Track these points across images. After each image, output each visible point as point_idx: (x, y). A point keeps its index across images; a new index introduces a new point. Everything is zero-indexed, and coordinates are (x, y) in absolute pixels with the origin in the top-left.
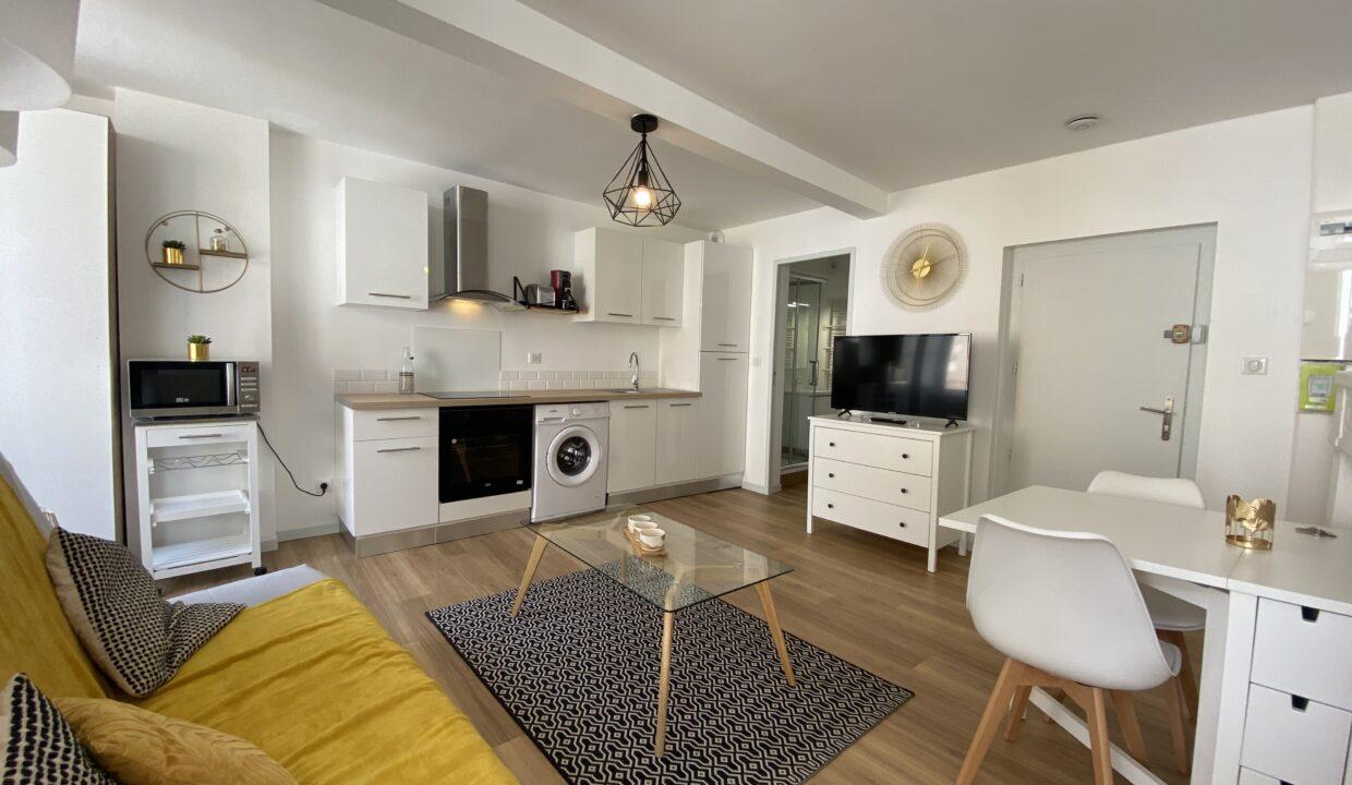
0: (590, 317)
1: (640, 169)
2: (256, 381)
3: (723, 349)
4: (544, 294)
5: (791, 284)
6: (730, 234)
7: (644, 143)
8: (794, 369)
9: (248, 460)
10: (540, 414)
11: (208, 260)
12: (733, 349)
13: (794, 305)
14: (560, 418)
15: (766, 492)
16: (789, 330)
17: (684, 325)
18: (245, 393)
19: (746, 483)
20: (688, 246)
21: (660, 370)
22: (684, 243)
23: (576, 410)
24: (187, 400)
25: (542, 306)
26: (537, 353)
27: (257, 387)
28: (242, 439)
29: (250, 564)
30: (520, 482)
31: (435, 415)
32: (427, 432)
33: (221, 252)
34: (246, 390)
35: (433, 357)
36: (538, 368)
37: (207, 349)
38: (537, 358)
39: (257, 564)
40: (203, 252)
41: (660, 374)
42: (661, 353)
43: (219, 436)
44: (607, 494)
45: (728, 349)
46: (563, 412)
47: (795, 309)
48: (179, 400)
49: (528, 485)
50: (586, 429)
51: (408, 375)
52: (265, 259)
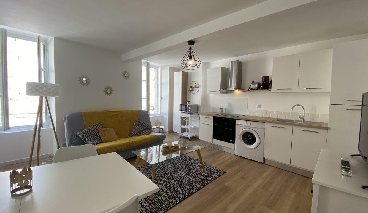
1: (190, 55)
3: (351, 103)
7: (191, 48)
10: (237, 122)
11: (195, 89)
14: (243, 125)
23: (248, 123)
26: (260, 104)
30: (231, 141)
31: (212, 118)
32: (211, 121)
33: (195, 87)
34: (189, 109)
35: (230, 105)
36: (260, 109)
37: (189, 103)
38: (260, 106)
39: (190, 138)
44: (264, 158)
45: (355, 103)
46: (244, 123)
49: (234, 142)
50: (253, 131)
51: (222, 109)
52: (201, 87)
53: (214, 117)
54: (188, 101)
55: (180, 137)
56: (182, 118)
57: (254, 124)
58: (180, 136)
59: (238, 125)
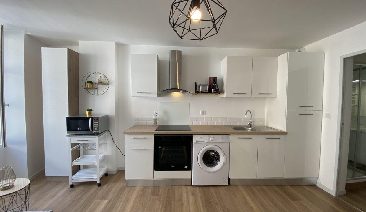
0: (224, 95)
2: (99, 123)
3: (304, 108)
4: (203, 87)
5: (354, 70)
6: (309, 48)
8: (358, 116)
9: (96, 148)
10: (195, 138)
11: (99, 86)
12: (310, 108)
13: (357, 81)
14: (205, 141)
15: (334, 194)
16: (354, 95)
17: (277, 97)
18: (95, 127)
19: (320, 184)
20: (279, 57)
21: (266, 118)
22: (277, 56)
23: (211, 138)
24: (80, 129)
25: (202, 92)
26: (204, 110)
27: (99, 125)
28: (94, 142)
29: (96, 182)
30: (186, 167)
31: (152, 137)
32: (150, 144)
33: (101, 83)
34: (96, 126)
35: (166, 113)
36: (204, 116)
37: (91, 113)
38: (204, 113)
39: (98, 182)
40: (97, 84)
41: (266, 119)
42: (266, 110)
43: (88, 140)
44: (229, 179)
45: (308, 108)
46: (205, 138)
47: (359, 84)
48: (78, 129)
49: (190, 168)
50: (217, 147)
51: (155, 119)
52: (114, 84)
53: (155, 135)
54: (88, 110)
55: (72, 186)
56: (73, 145)
57: (219, 139)
58: (70, 183)
59: (197, 143)
